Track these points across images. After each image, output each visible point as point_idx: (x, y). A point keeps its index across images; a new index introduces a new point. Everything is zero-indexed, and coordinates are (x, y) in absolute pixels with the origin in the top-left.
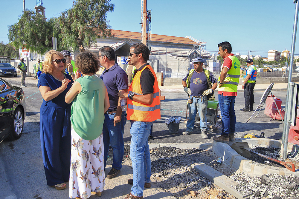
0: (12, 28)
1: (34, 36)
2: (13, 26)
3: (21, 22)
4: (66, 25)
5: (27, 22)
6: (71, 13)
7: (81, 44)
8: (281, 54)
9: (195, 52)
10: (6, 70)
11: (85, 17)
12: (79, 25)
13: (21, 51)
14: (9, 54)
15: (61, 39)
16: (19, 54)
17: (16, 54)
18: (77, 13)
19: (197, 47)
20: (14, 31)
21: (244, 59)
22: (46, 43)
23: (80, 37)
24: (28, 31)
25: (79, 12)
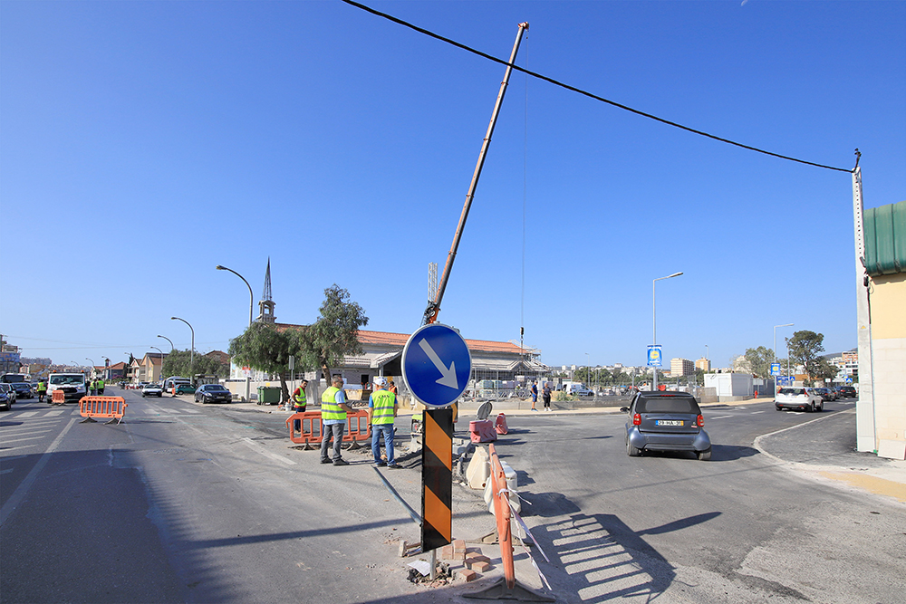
0: (235, 342)
1: (263, 350)
2: (237, 339)
3: (248, 334)
4: (308, 342)
5: (256, 337)
6: (314, 330)
7: (324, 363)
8: (695, 366)
9: (521, 364)
10: (218, 394)
11: (331, 332)
12: (322, 342)
13: (233, 366)
14: (213, 371)
15: (299, 357)
16: (229, 370)
17: (224, 371)
18: (321, 330)
19: (527, 357)
20: (236, 344)
21: (628, 373)
22: (278, 360)
23: (324, 356)
24: (256, 344)
25: (324, 330)
